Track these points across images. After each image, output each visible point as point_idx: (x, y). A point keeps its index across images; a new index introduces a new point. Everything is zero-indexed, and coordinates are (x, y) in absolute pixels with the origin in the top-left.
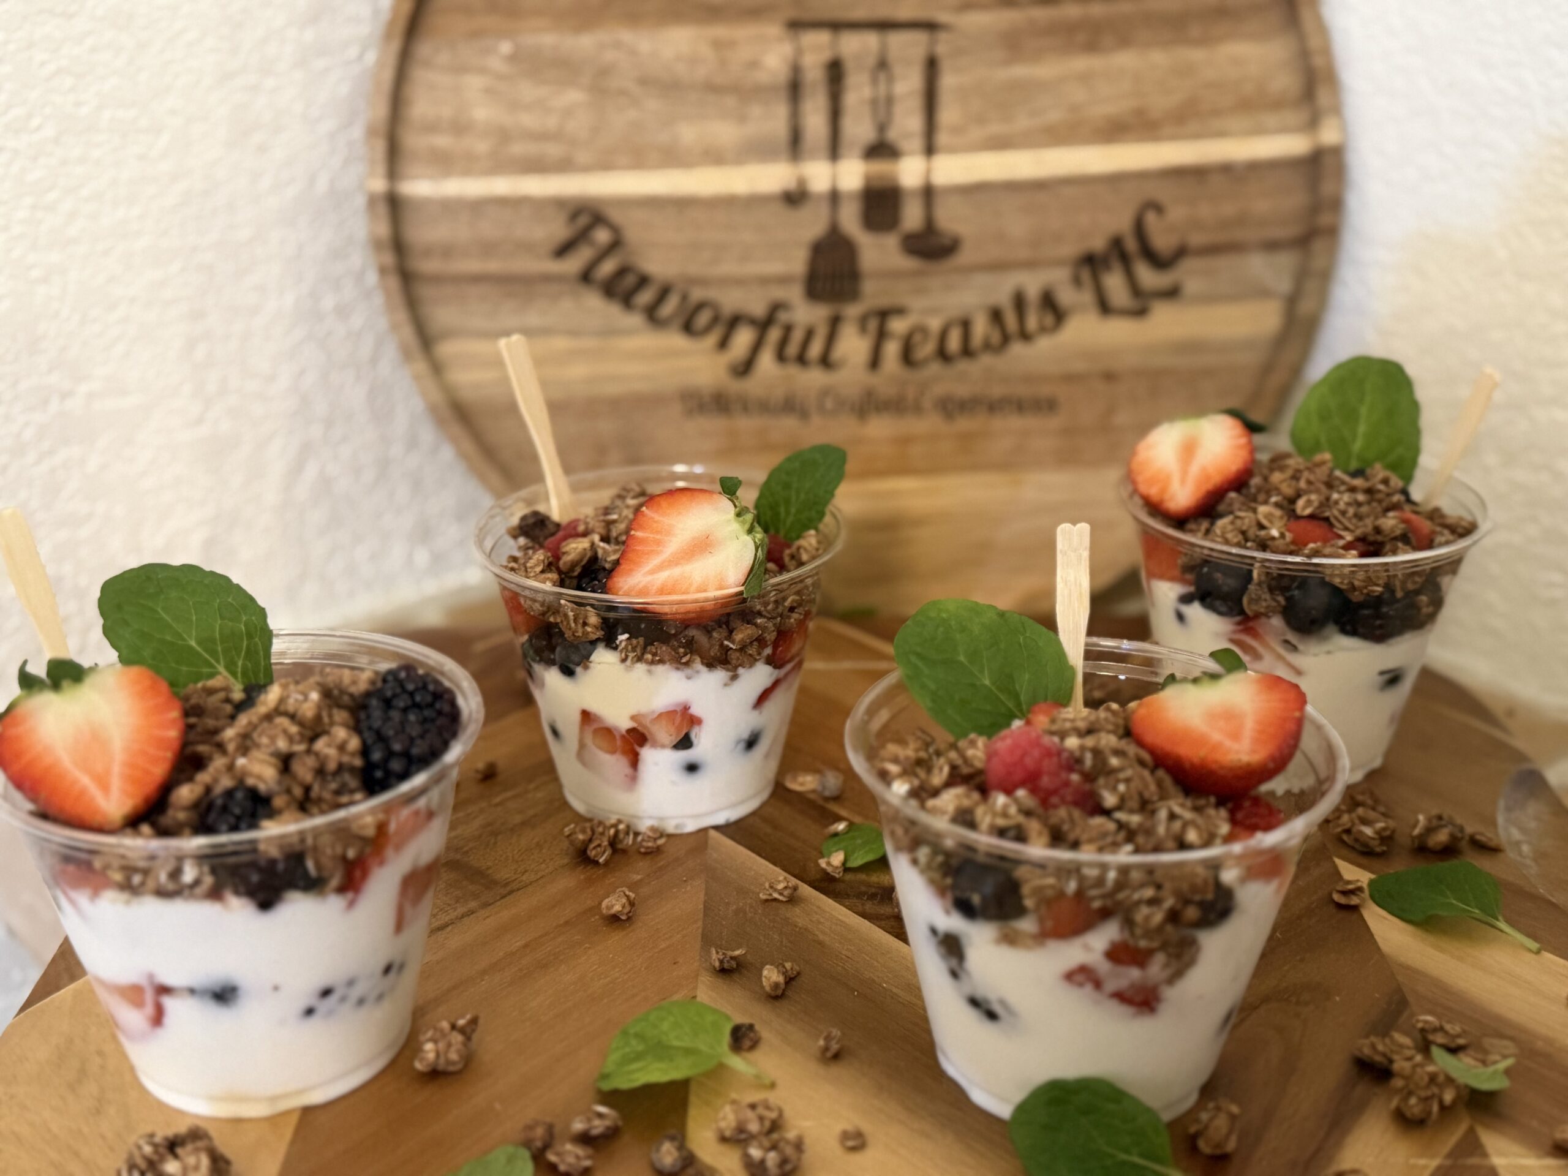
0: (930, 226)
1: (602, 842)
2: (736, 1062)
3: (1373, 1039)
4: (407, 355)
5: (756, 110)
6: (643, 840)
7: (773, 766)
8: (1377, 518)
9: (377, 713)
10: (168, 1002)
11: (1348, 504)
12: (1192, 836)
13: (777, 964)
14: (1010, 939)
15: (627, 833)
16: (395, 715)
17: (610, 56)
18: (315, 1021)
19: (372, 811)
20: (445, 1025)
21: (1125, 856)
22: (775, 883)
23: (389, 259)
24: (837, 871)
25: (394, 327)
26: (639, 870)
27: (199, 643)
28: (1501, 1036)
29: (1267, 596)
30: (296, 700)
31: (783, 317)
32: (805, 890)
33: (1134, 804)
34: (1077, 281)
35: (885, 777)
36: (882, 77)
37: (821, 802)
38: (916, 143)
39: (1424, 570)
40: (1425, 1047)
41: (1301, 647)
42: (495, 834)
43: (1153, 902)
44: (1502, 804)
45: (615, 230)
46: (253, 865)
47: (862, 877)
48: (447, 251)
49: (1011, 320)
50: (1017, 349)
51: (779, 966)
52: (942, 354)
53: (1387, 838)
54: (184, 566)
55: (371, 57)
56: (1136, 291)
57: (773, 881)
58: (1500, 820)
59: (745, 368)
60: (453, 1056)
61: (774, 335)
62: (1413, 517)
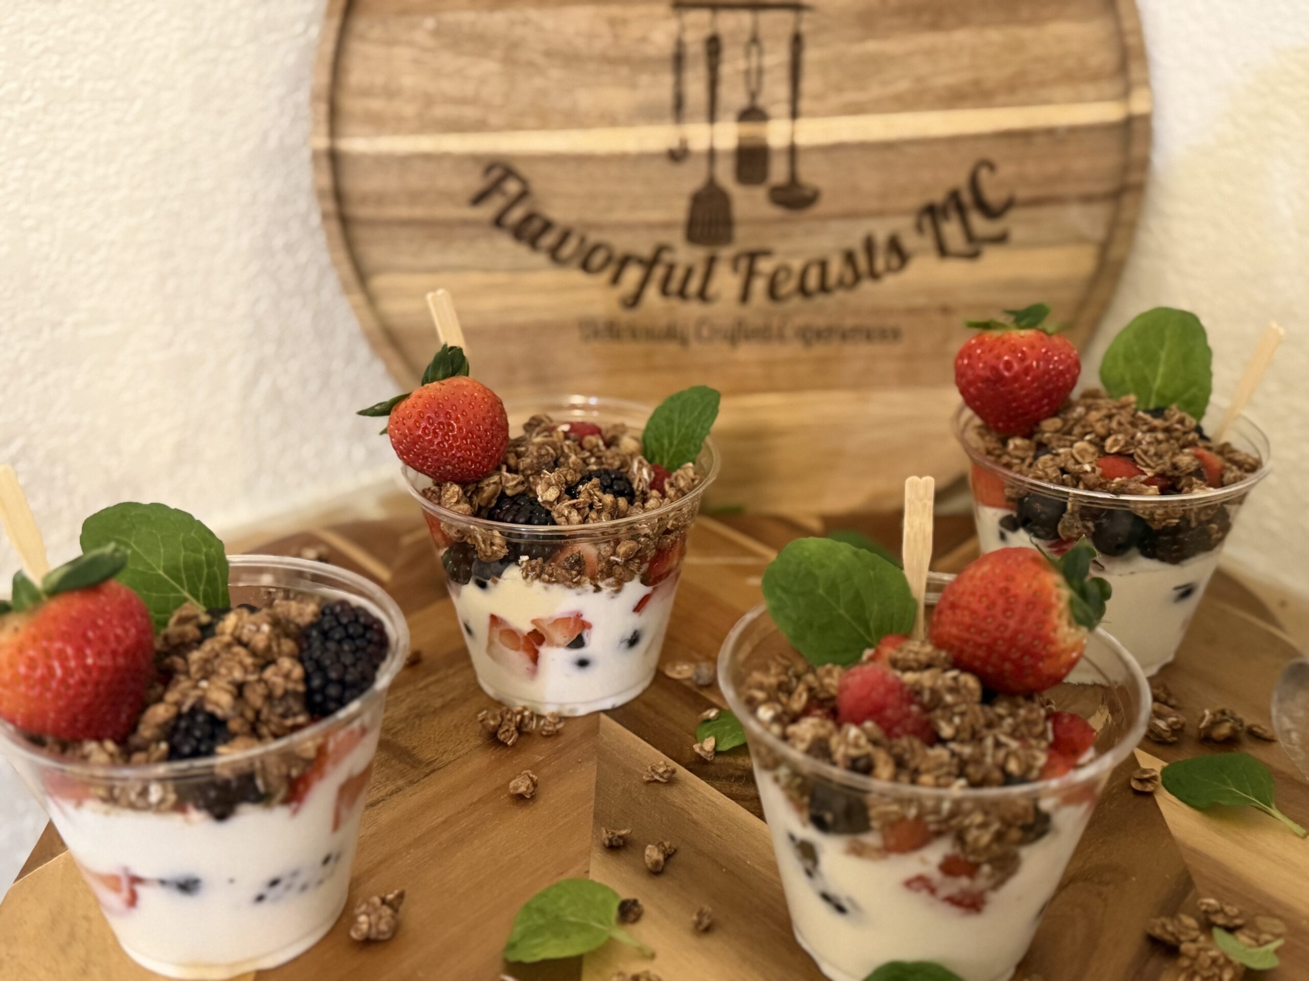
0: (793, 180)
1: (510, 727)
2: (622, 935)
3: (1163, 919)
4: (346, 289)
5: (645, 79)
6: (545, 725)
7: (655, 655)
8: (1174, 454)
9: (316, 644)
10: (141, 890)
11: (1149, 443)
12: (1013, 766)
13: (657, 842)
14: (858, 851)
15: (532, 719)
16: (332, 646)
17: (519, 31)
18: (265, 906)
19: (313, 738)
20: (376, 900)
21: (958, 789)
22: (656, 766)
23: (330, 206)
24: (709, 755)
25: (335, 264)
26: (539, 752)
27: (166, 572)
28: (1271, 914)
29: (1079, 524)
30: (250, 630)
31: (666, 257)
32: (682, 772)
33: (966, 735)
34: (919, 228)
35: (752, 705)
36: (754, 50)
37: (696, 690)
38: (783, 108)
39: (1216, 505)
40: (1207, 926)
41: (1107, 567)
42: (419, 716)
43: (984, 826)
44: (1275, 696)
45: (523, 181)
46: (213, 784)
47: (730, 760)
48: (380, 199)
49: (862, 262)
50: (867, 286)
51: (660, 844)
52: (803, 290)
53: (1177, 731)
54: (152, 504)
55: (314, 32)
56: (970, 237)
57: (654, 765)
58: (1274, 711)
59: (634, 301)
60: (383, 927)
61: (659, 272)
62: (1206, 453)
